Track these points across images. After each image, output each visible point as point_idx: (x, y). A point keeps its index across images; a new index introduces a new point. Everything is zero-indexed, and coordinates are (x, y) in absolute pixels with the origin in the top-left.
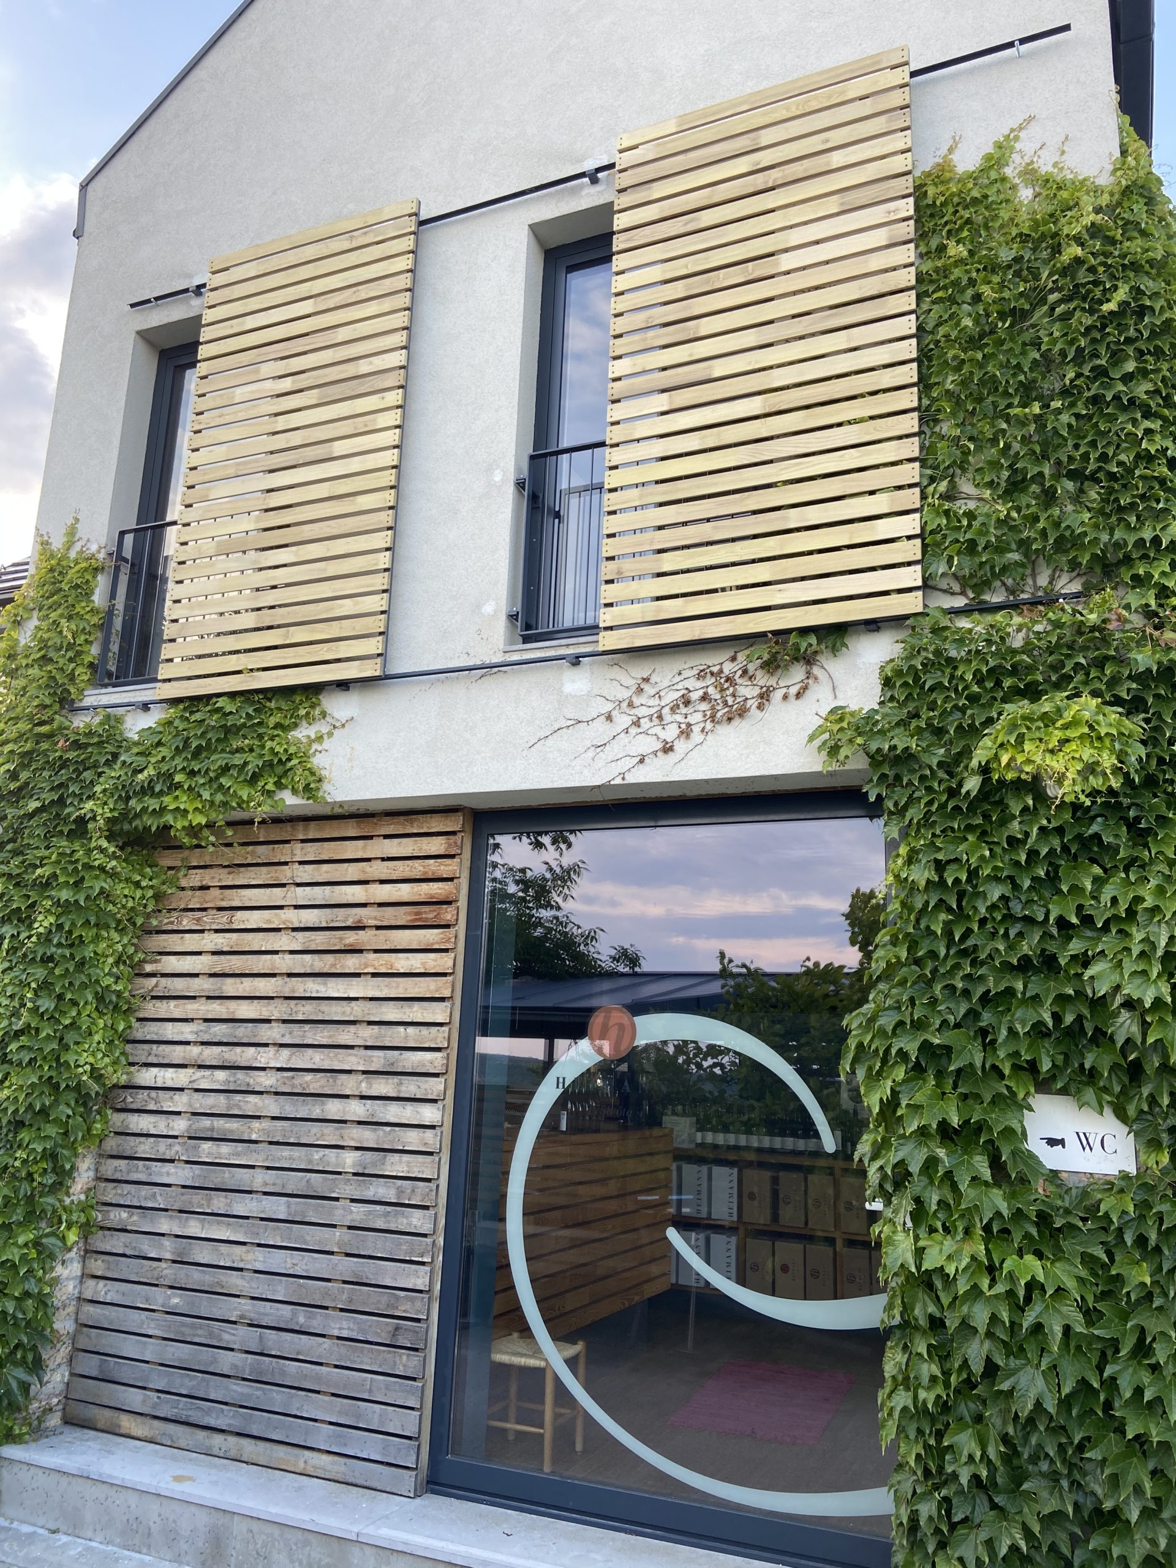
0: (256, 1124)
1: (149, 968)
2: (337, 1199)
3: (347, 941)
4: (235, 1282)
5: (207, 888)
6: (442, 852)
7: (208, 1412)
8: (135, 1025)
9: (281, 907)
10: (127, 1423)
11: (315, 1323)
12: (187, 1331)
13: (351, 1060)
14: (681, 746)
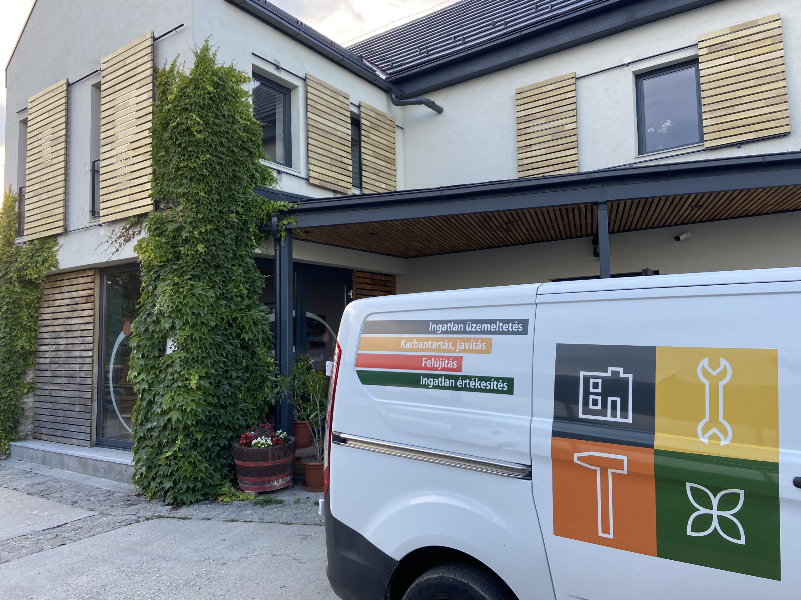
0: (61, 359)
1: (40, 318)
2: (76, 377)
3: (75, 308)
4: (60, 400)
5: (50, 294)
6: (91, 281)
7: (56, 432)
8: (38, 334)
9: (63, 299)
10: (44, 437)
11: (73, 408)
12: (52, 413)
13: (76, 341)
14: (120, 249)
